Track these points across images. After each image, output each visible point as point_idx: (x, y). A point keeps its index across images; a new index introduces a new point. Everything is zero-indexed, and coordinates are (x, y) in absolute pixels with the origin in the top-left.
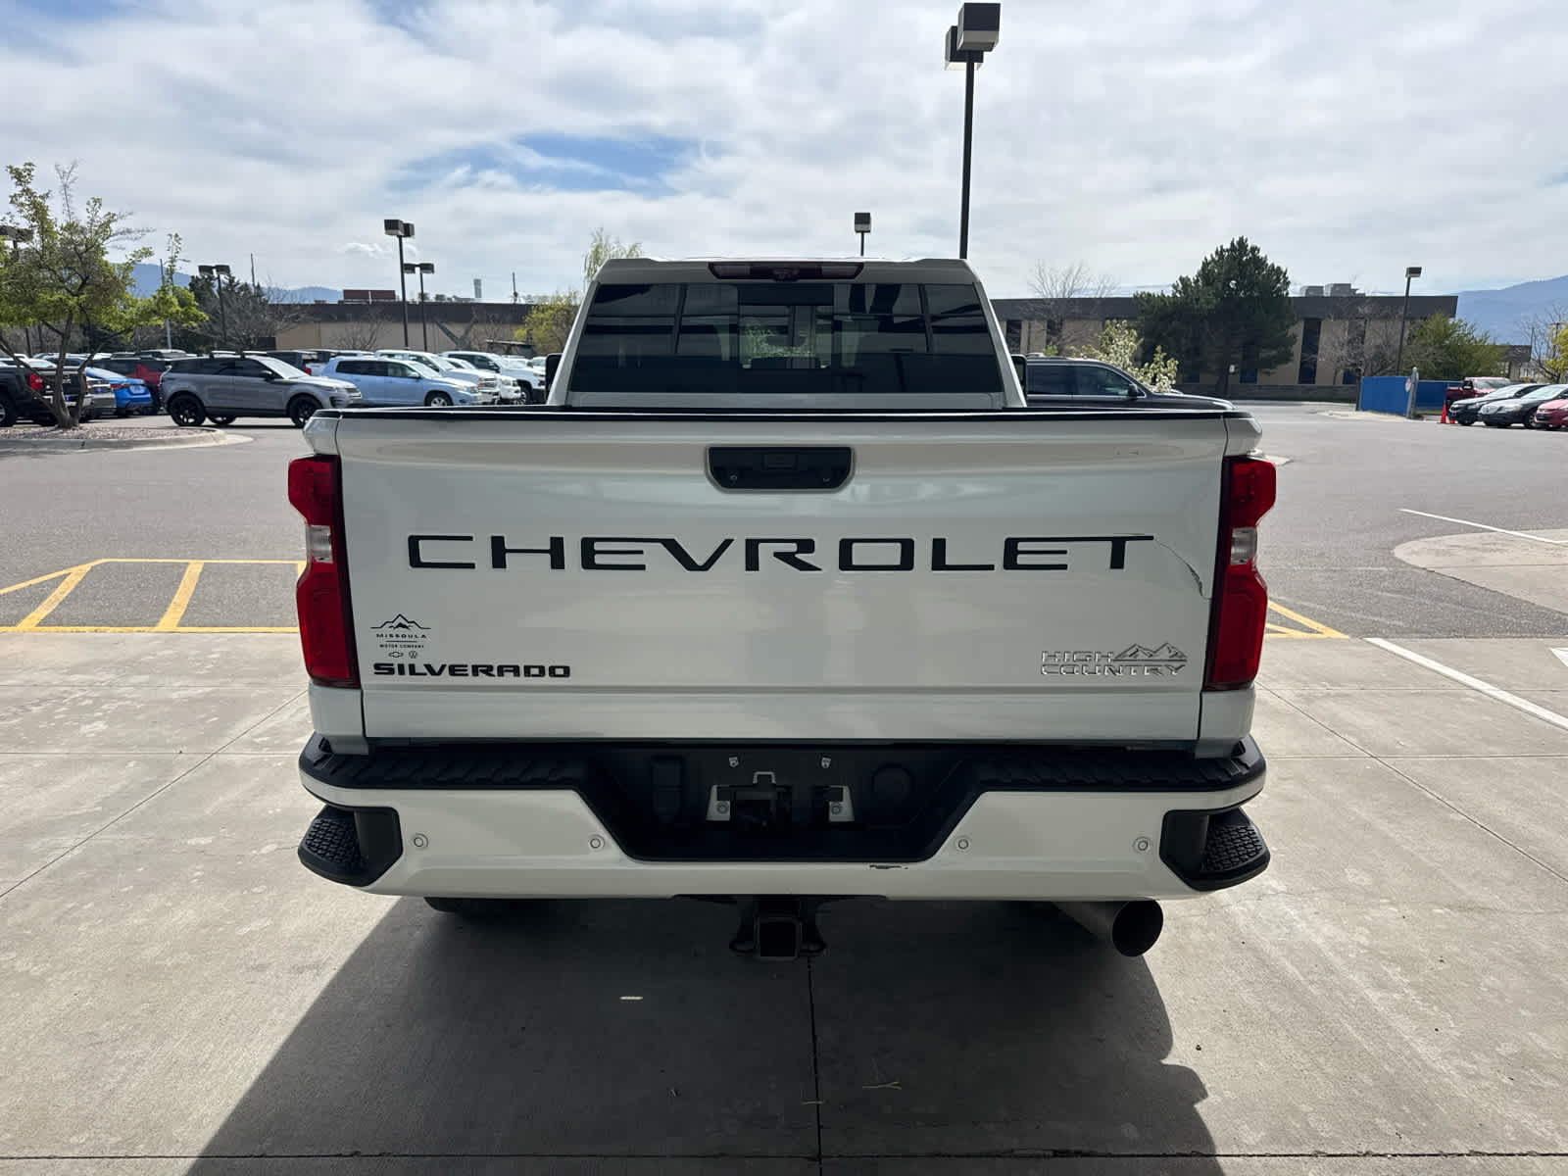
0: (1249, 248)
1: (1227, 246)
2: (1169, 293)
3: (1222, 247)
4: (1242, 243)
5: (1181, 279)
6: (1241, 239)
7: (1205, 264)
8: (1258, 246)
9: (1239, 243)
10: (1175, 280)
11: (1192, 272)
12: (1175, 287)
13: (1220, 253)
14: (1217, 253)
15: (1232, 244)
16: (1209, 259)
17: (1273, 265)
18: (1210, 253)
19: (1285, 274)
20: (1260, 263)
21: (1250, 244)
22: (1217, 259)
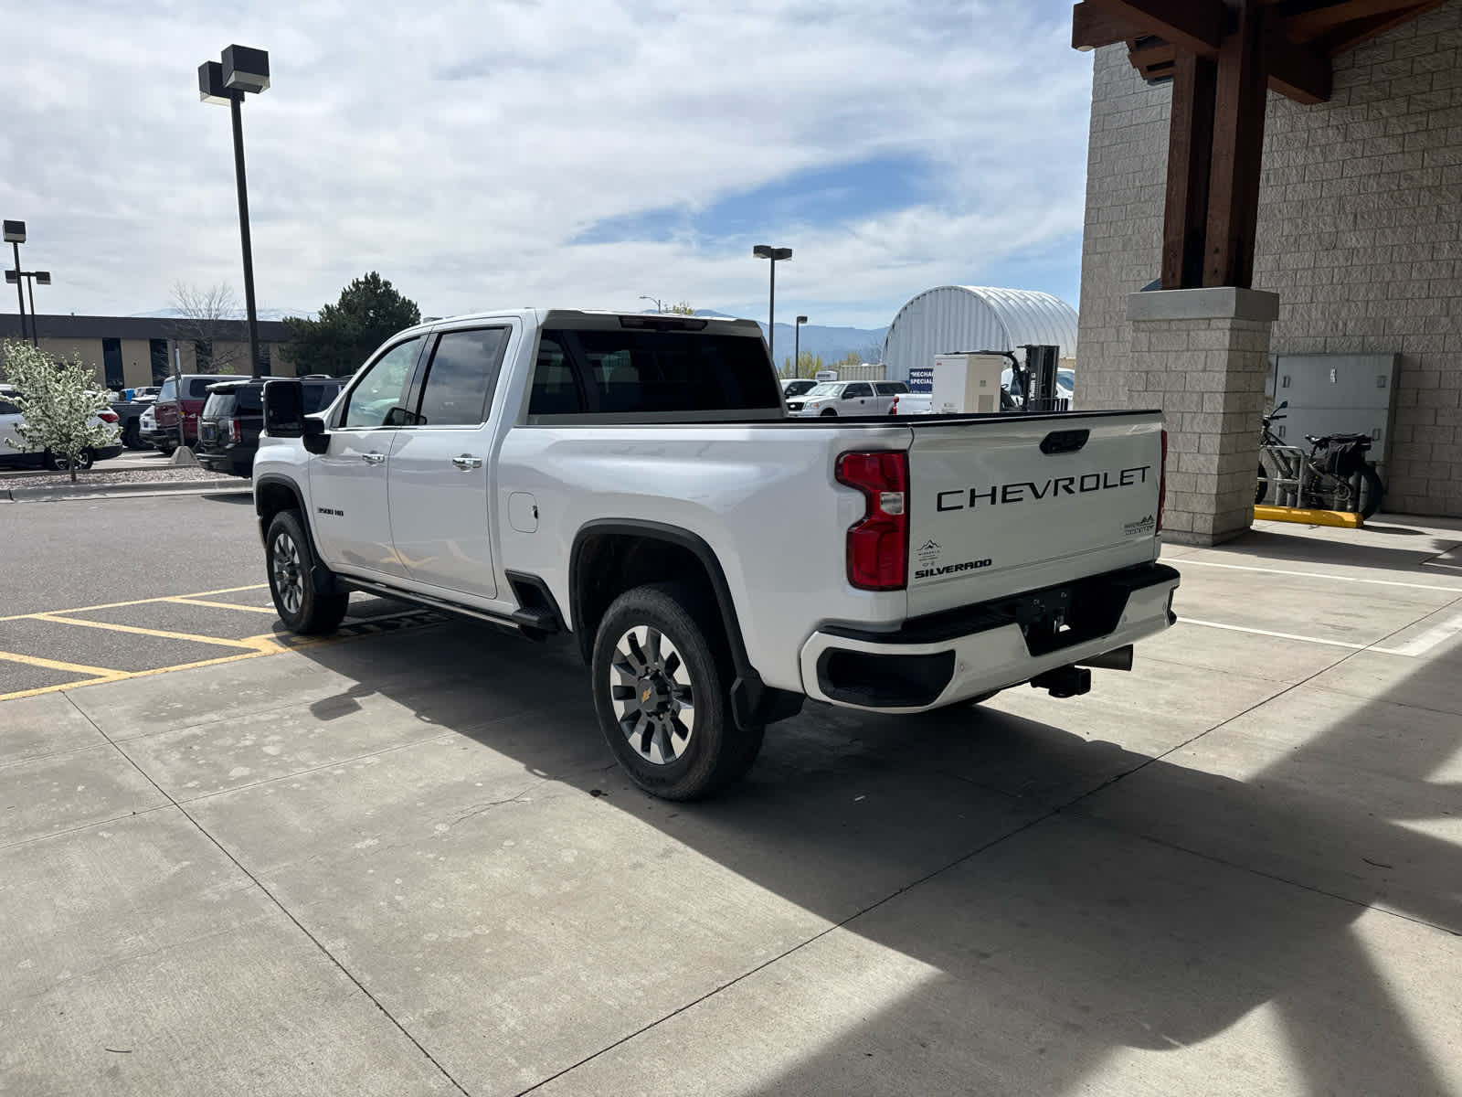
0: (381, 282)
1: (362, 279)
2: (316, 318)
3: (357, 279)
4: (375, 276)
5: (327, 306)
6: (374, 273)
7: (345, 294)
8: (390, 281)
9: (371, 276)
10: (321, 308)
11: (335, 301)
12: (321, 314)
13: (356, 284)
14: (353, 284)
15: (366, 277)
16: (347, 289)
17: (404, 299)
18: (347, 285)
19: (416, 306)
20: (393, 296)
21: (382, 279)
22: (354, 290)
